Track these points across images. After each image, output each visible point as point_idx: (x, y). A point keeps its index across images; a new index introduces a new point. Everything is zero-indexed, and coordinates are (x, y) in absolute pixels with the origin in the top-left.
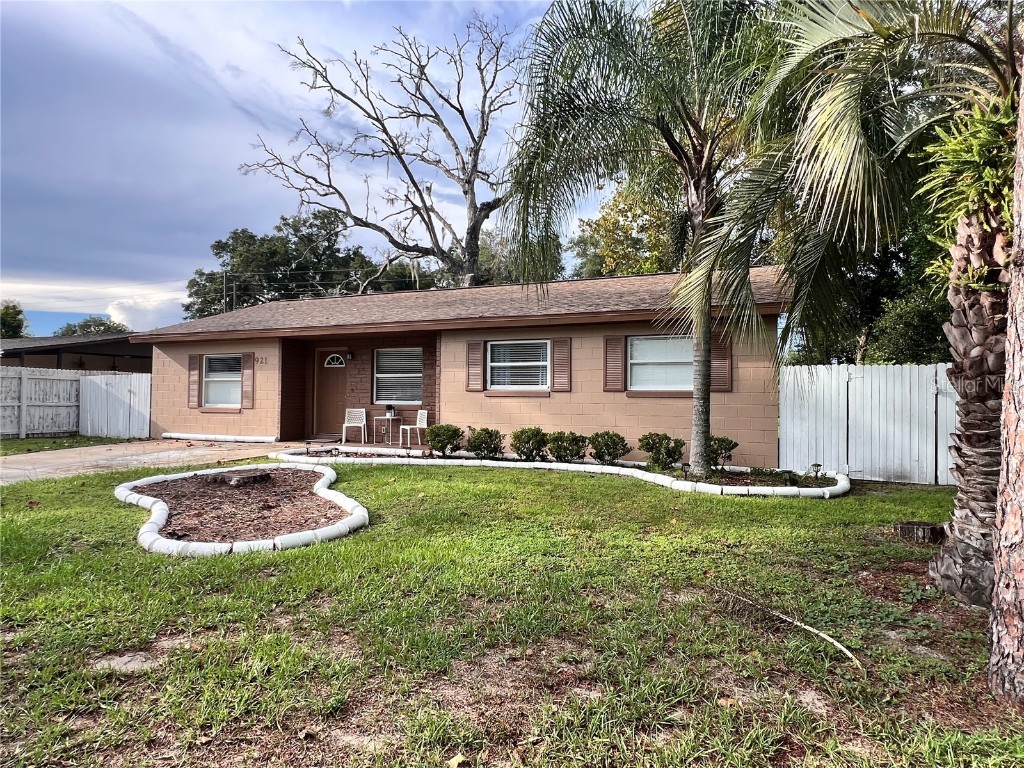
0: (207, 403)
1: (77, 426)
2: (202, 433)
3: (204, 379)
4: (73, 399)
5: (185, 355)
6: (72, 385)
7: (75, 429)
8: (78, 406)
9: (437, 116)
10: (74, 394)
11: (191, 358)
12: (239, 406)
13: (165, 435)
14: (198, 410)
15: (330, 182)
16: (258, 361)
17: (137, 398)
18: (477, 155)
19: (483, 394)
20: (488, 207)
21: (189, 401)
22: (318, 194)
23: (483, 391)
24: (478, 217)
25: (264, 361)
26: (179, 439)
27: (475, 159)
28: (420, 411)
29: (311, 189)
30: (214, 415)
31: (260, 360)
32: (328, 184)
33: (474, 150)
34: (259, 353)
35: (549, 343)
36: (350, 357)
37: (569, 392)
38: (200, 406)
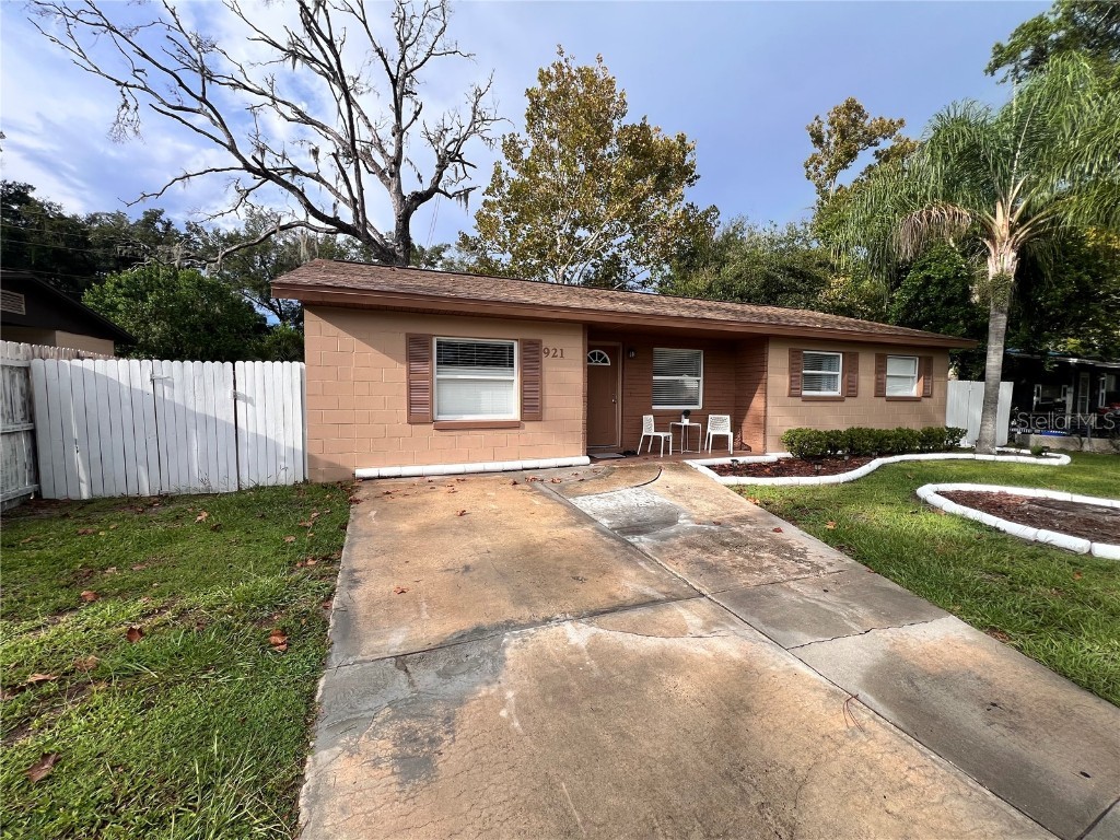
0: (438, 413)
1: (36, 478)
2: (441, 463)
3: (436, 376)
4: (19, 415)
5: (397, 336)
6: (13, 377)
7: (27, 487)
8: (33, 434)
10: (18, 399)
11: (410, 339)
12: (516, 417)
13: (361, 472)
14: (432, 426)
15: (204, 93)
16: (548, 353)
17: (259, 408)
18: (401, 136)
19: (800, 399)
20: (421, 198)
21: (410, 413)
22: (163, 102)
23: (800, 396)
24: (408, 206)
25: (559, 353)
26: (400, 477)
27: (400, 141)
28: (710, 416)
29: (146, 89)
30: (466, 432)
31: (552, 353)
32: (200, 95)
33: (399, 131)
34: (549, 341)
35: (841, 355)
36: (632, 355)
37: (856, 396)
38: (432, 419)
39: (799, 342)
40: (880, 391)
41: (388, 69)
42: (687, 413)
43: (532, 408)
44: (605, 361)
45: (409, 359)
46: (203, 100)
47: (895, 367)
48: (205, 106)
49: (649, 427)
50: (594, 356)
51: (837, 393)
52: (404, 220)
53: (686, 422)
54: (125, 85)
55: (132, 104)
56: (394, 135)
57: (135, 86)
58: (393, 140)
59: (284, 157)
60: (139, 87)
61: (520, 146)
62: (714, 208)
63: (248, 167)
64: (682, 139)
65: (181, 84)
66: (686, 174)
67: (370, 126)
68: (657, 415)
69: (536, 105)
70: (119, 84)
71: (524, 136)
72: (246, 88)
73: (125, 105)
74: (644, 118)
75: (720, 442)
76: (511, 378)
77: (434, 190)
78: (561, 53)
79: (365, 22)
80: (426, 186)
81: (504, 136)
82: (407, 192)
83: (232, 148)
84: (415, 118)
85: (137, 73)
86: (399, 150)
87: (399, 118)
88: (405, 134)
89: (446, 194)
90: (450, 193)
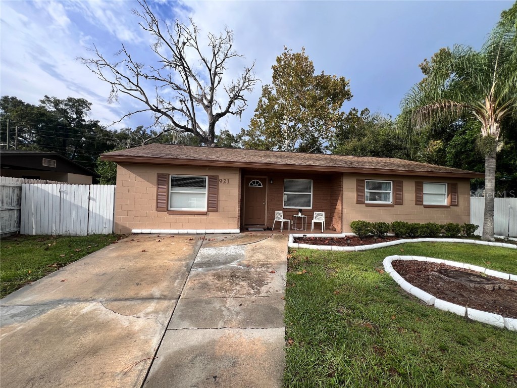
0: (171, 207)
1: (19, 226)
2: (170, 229)
3: (170, 191)
4: (15, 204)
5: (154, 174)
6: (13, 191)
8: (20, 210)
10: (15, 198)
11: (159, 176)
12: (205, 209)
13: (134, 231)
14: (166, 213)
15: (138, 84)
16: (221, 182)
17: (98, 203)
18: (213, 91)
19: (364, 205)
20: (220, 115)
21: (157, 207)
22: (125, 88)
23: (364, 203)
24: (215, 119)
25: (227, 181)
26: (150, 234)
27: (212, 93)
28: (315, 212)
29: (120, 84)
30: (182, 216)
31: (223, 181)
32: (136, 84)
33: (212, 89)
34: (222, 176)
35: (392, 182)
36: (272, 182)
37: (402, 204)
38: (167, 210)
39: (361, 176)
40: (419, 201)
41: (207, 66)
42: (300, 211)
43: (213, 206)
44: (260, 185)
45: (158, 184)
46: (137, 86)
47: (428, 189)
48: (138, 88)
49: (279, 216)
50: (254, 182)
51: (391, 202)
52: (212, 126)
53: (300, 215)
54: (114, 84)
55: (115, 90)
56: (210, 91)
57: (116, 84)
58: (210, 93)
59: (169, 104)
60: (118, 84)
61: (270, 90)
62: (367, 110)
63: (152, 109)
64: (343, 80)
65: (130, 81)
66: (347, 95)
67: (201, 89)
68: (285, 211)
69: (276, 72)
70: (112, 83)
71: (272, 85)
72: (159, 79)
73: (113, 91)
74: (323, 72)
75: (317, 225)
76: (204, 192)
77: (227, 111)
78: (286, 49)
79: (198, 49)
80: (223, 110)
81: (263, 86)
82: (214, 113)
83: (147, 102)
84: (219, 83)
85: (117, 80)
86: (212, 97)
87: (213, 84)
88: (215, 90)
89: (232, 113)
90: (234, 112)
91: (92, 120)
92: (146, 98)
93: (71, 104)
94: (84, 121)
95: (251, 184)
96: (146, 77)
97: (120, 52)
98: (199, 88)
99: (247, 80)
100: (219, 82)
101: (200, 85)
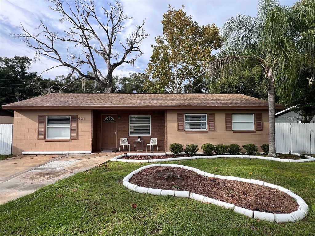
0: (47, 137)
2: (47, 151)
3: (47, 127)
5: (36, 116)
9: (93, 31)
11: (39, 117)
12: (69, 138)
13: (23, 153)
14: (44, 141)
15: (53, 47)
16: (80, 119)
17: (3, 136)
18: (111, 47)
19: (184, 132)
20: (116, 65)
21: (38, 137)
22: (45, 51)
24: (112, 67)
25: (83, 119)
26: (33, 154)
27: (110, 48)
28: (151, 138)
30: (54, 142)
31: (81, 119)
32: (52, 48)
33: (110, 45)
34: (80, 116)
35: (206, 115)
36: (119, 118)
37: (214, 131)
38: (45, 139)
39: (181, 111)
41: (104, 29)
42: (139, 137)
43: (75, 136)
44: (113, 120)
45: (39, 122)
46: (53, 49)
47: (237, 118)
49: (124, 142)
50: (108, 118)
51: (206, 129)
52: (110, 73)
53: (139, 140)
54: (37, 48)
56: (108, 47)
58: (108, 48)
59: (79, 58)
60: (40, 48)
61: (162, 40)
63: (64, 65)
65: (47, 46)
67: (102, 45)
68: (129, 138)
69: (165, 26)
70: (36, 48)
71: (163, 36)
72: (72, 41)
73: (37, 54)
76: (69, 127)
77: (123, 61)
78: (170, 7)
79: (96, 18)
80: (120, 60)
81: (155, 38)
82: (112, 64)
83: (60, 60)
84: (114, 41)
85: (40, 45)
86: (110, 51)
87: (110, 42)
88: (112, 46)
89: (127, 62)
90: (128, 61)
91: (32, 72)
92: (59, 57)
93: (17, 61)
94: (27, 73)
95: (106, 120)
96: (63, 40)
97: (40, 26)
98: (101, 45)
99: (138, 36)
100: (115, 39)
101: (101, 43)
